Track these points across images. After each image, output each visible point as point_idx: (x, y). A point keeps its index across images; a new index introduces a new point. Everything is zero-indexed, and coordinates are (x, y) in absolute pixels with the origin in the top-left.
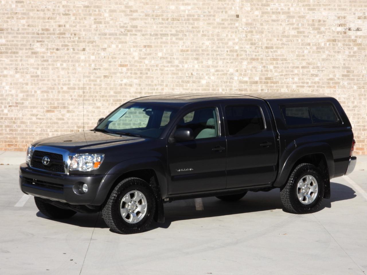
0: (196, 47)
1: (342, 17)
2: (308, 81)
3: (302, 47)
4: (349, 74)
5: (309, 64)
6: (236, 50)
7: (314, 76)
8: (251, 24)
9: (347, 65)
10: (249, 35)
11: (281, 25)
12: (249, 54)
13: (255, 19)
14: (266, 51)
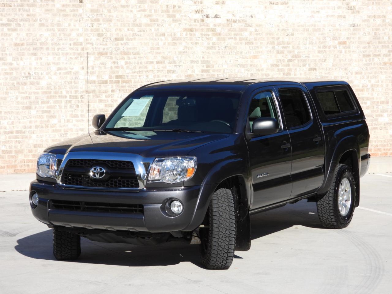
0: (33, 40)
1: (199, 2)
2: (164, 78)
3: (156, 38)
4: (209, 69)
5: (165, 58)
6: (80, 42)
7: (171, 72)
8: (97, 11)
9: (206, 59)
10: (95, 24)
11: (131, 11)
12: (96, 48)
13: (101, 5)
14: (115, 43)
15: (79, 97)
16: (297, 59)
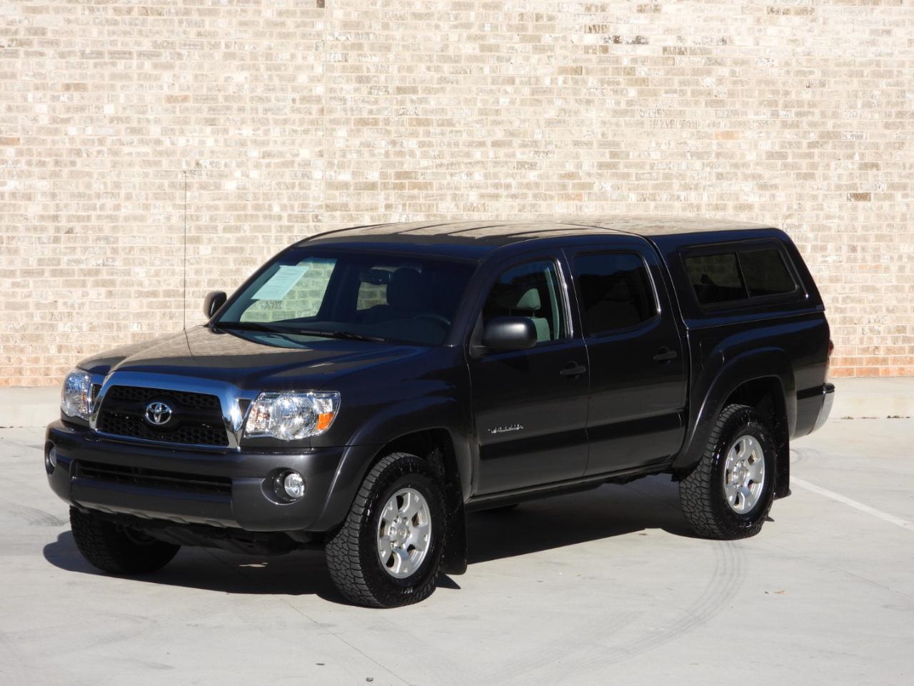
0: (209, 89)
1: (596, 7)
2: (510, 180)
3: (494, 87)
4: (616, 160)
5: (512, 134)
6: (316, 96)
7: (526, 166)
8: (358, 25)
9: (610, 138)
10: (353, 55)
11: (437, 27)
12: (352, 110)
13: (367, 12)
14: (397, 99)
15: (311, 221)
16: (831, 141)
